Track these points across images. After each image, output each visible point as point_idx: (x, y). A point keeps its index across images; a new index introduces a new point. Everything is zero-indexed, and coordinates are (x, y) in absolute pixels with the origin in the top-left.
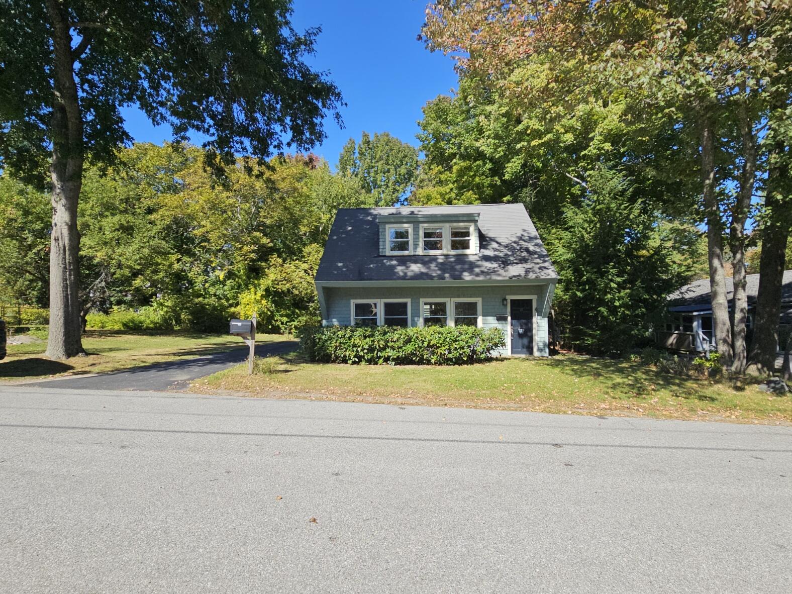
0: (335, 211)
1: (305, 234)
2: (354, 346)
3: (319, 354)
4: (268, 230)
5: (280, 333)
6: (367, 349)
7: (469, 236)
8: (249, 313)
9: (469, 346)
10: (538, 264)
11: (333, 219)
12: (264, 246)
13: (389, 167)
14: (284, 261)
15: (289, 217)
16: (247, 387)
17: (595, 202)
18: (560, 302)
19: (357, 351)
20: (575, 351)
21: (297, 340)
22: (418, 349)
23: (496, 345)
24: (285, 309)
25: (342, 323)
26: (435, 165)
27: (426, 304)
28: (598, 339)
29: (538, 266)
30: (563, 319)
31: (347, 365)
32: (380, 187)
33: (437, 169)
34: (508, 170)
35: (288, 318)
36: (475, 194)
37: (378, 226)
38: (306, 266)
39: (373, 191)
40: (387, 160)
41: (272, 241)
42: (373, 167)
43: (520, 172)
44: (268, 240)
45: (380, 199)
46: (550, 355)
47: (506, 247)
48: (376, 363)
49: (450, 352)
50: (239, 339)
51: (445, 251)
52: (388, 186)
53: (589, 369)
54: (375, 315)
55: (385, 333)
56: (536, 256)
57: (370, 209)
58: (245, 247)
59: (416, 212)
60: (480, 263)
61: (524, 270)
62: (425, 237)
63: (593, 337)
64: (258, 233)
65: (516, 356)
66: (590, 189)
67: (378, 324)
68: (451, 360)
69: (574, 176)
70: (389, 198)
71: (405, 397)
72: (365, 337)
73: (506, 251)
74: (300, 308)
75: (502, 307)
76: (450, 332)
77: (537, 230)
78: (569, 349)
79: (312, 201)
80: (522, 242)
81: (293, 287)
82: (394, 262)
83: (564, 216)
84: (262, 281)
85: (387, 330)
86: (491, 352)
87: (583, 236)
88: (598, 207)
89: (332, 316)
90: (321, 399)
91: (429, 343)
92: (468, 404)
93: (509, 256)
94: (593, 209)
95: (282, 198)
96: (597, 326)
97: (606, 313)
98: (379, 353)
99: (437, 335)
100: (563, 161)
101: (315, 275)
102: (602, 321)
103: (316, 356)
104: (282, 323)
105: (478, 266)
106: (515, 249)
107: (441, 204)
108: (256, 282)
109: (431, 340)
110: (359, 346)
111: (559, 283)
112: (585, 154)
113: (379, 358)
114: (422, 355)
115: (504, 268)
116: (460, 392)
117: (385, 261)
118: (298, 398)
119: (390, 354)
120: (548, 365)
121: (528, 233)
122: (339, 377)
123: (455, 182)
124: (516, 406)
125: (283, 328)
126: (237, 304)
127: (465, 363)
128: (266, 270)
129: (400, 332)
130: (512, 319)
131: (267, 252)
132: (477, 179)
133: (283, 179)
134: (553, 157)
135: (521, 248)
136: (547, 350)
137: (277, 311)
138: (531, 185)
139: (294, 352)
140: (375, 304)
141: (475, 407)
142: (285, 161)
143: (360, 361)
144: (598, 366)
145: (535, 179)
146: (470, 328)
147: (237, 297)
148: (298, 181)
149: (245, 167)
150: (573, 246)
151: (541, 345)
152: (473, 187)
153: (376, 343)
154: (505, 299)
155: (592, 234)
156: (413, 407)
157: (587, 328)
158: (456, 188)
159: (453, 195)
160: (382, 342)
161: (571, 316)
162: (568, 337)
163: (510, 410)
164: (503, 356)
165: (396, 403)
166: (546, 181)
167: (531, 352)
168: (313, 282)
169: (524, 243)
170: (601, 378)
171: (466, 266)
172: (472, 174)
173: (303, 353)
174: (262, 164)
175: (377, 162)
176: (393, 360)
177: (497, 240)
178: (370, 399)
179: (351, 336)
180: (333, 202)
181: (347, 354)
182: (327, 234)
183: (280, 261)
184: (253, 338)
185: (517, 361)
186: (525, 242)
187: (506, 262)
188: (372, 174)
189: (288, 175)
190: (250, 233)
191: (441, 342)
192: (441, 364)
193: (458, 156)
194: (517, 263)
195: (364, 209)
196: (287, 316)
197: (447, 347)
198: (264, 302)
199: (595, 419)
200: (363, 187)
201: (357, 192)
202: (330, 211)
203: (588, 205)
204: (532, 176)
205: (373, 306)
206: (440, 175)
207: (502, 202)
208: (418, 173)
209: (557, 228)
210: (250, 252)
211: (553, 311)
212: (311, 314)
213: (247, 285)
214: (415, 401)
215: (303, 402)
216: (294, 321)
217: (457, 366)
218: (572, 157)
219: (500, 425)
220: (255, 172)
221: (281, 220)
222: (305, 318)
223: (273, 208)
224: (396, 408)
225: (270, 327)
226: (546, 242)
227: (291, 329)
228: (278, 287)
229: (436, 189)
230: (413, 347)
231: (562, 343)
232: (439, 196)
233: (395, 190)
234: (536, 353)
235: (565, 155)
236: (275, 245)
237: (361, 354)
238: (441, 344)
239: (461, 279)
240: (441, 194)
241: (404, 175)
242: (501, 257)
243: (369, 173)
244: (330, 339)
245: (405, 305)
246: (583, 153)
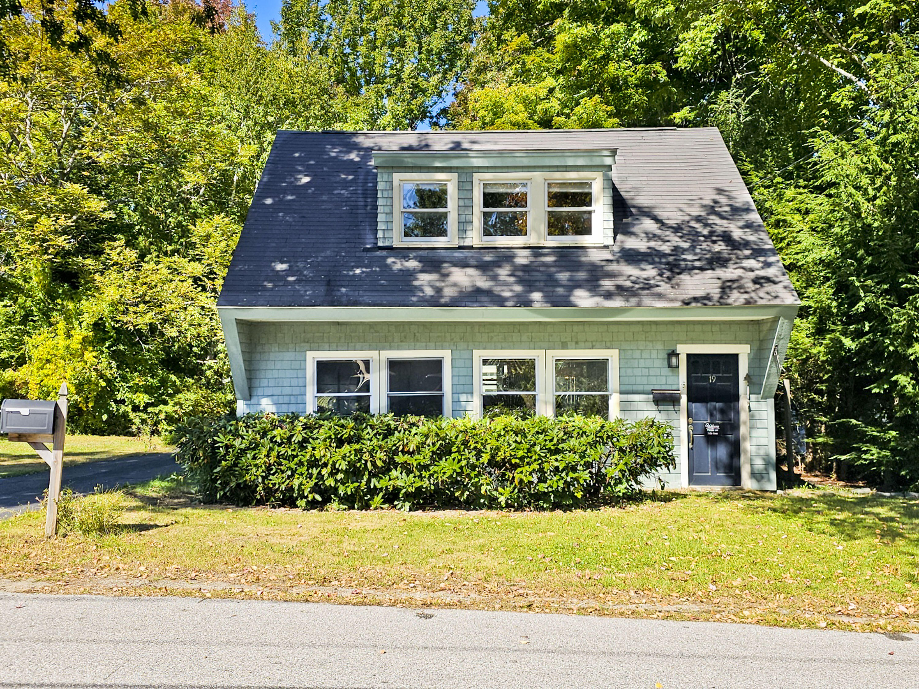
0: (269, 136)
1: (196, 191)
2: (314, 463)
3: (225, 484)
4: (102, 179)
5: (132, 434)
6: (346, 472)
7: (590, 204)
8: (50, 382)
9: (588, 465)
10: (752, 270)
11: (265, 156)
12: (91, 218)
13: (401, 32)
14: (142, 256)
15: (155, 147)
16: (38, 569)
17: (887, 126)
18: (805, 361)
19: (320, 476)
20: (839, 479)
21: (174, 450)
22: (466, 471)
23: (653, 462)
24: (143, 374)
25: (284, 408)
26: (513, 31)
27: (485, 362)
28: (893, 450)
29: (752, 275)
30: (812, 400)
31: (294, 511)
32: (381, 80)
33: (517, 41)
34: (686, 46)
35: (151, 394)
36: (608, 103)
37: (376, 175)
38: (197, 269)
39: (363, 90)
40: (399, 16)
41: (112, 207)
42: (364, 32)
43: (714, 52)
44: (104, 204)
45: (383, 111)
46: (780, 486)
47: (677, 229)
48: (366, 506)
49: (542, 480)
50: (24, 448)
51: (532, 239)
52: (400, 80)
53: (869, 520)
54: (366, 387)
55: (389, 432)
56: (747, 252)
57: (355, 134)
58: (43, 220)
59: (465, 145)
60: (614, 267)
61: (719, 283)
62: (486, 205)
63: (882, 445)
64: (77, 186)
65: (700, 488)
66: (874, 96)
67: (372, 412)
68: (544, 496)
69: (840, 65)
70: (400, 108)
71: (432, 588)
72: (340, 443)
73: (676, 240)
74: (178, 371)
75: (666, 371)
76: (544, 431)
77: (751, 191)
78: (827, 472)
79: (213, 110)
80: (714, 219)
81: (165, 321)
82: (412, 264)
83: (814, 159)
84: (85, 304)
85: (393, 424)
86: (641, 478)
87: (857, 206)
88: (893, 139)
89: (260, 391)
90: (228, 596)
91: (493, 457)
92: (583, 604)
93: (684, 251)
94: (883, 142)
95: (139, 102)
96: (890, 418)
97: (910, 389)
98: (374, 481)
99: (511, 438)
100: (814, 27)
101: (219, 289)
102: (902, 405)
103: (216, 490)
104: (136, 409)
105: (611, 275)
106: (698, 234)
107: (525, 126)
108: (71, 305)
109: (498, 448)
110: (325, 465)
111: (801, 316)
112: (865, 14)
113: (374, 492)
114: (475, 485)
115: (669, 279)
116: (564, 575)
117: (390, 260)
118: (167, 592)
119: (400, 483)
120: (775, 510)
121: (729, 197)
122: (272, 540)
123: (559, 72)
124: (697, 608)
125: (137, 421)
126: (22, 361)
127: (577, 504)
128: (97, 276)
129: (423, 429)
130: (689, 400)
131: (100, 232)
132: (612, 67)
133: (143, 54)
134: (790, 18)
135: (712, 233)
136: (773, 476)
137: (124, 379)
138: (739, 85)
139: (162, 479)
140: (367, 363)
141: (601, 612)
142: (145, 12)
143: (327, 500)
144: (892, 514)
145: (749, 68)
146: (590, 421)
147: (22, 343)
148: (179, 60)
149: (43, 23)
150: (836, 230)
151: (759, 464)
152: (602, 85)
153: (366, 456)
154: (673, 354)
155: (878, 202)
156: (449, 612)
157: (867, 425)
158: (563, 88)
159: (554, 105)
160: (381, 455)
161: (831, 393)
162: (825, 444)
163: (682, 619)
164: (669, 488)
165: (409, 604)
166: (775, 76)
167: (736, 480)
168: (214, 307)
169: (718, 221)
170: (900, 542)
171: (582, 275)
172: (599, 54)
173: (185, 483)
174: (87, 16)
175: (375, 19)
176: (408, 496)
177: (658, 212)
178: (348, 593)
179: (305, 440)
180: (266, 114)
181: (296, 483)
182: (250, 192)
183: (132, 255)
184: (59, 446)
185: (703, 500)
186: (722, 218)
187: (677, 266)
188: (362, 49)
189: (155, 45)
190: (55, 184)
191: (520, 454)
192: (520, 508)
193: (566, 12)
194: (702, 269)
195: (342, 133)
196: (148, 390)
197: (536, 466)
198: (89, 356)
199: (880, 639)
200: (340, 81)
201: (324, 91)
202: (258, 136)
203: (870, 134)
204: (741, 61)
205: (362, 367)
206: (524, 56)
207: (670, 123)
208: (471, 50)
209: (797, 187)
210: (56, 232)
211: (787, 383)
212: (208, 385)
213: (46, 314)
214: (456, 598)
215: (181, 602)
216: (165, 403)
217: (559, 512)
218: (835, 19)
219: (658, 655)
220: (69, 37)
221: (134, 154)
222: (192, 396)
223: (115, 125)
224: (410, 615)
225: (105, 417)
226: (773, 220)
227: (156, 424)
228: (125, 319)
229: (514, 88)
230: (457, 468)
231: (809, 458)
232: (521, 107)
233: (416, 90)
234: (748, 483)
235: (818, 14)
236: (120, 215)
237: (330, 482)
238: (522, 459)
239: (569, 304)
240: (526, 102)
241: (439, 54)
242: (665, 255)
243: (354, 46)
244: (255, 446)
245: (437, 364)
246: (858, 11)
